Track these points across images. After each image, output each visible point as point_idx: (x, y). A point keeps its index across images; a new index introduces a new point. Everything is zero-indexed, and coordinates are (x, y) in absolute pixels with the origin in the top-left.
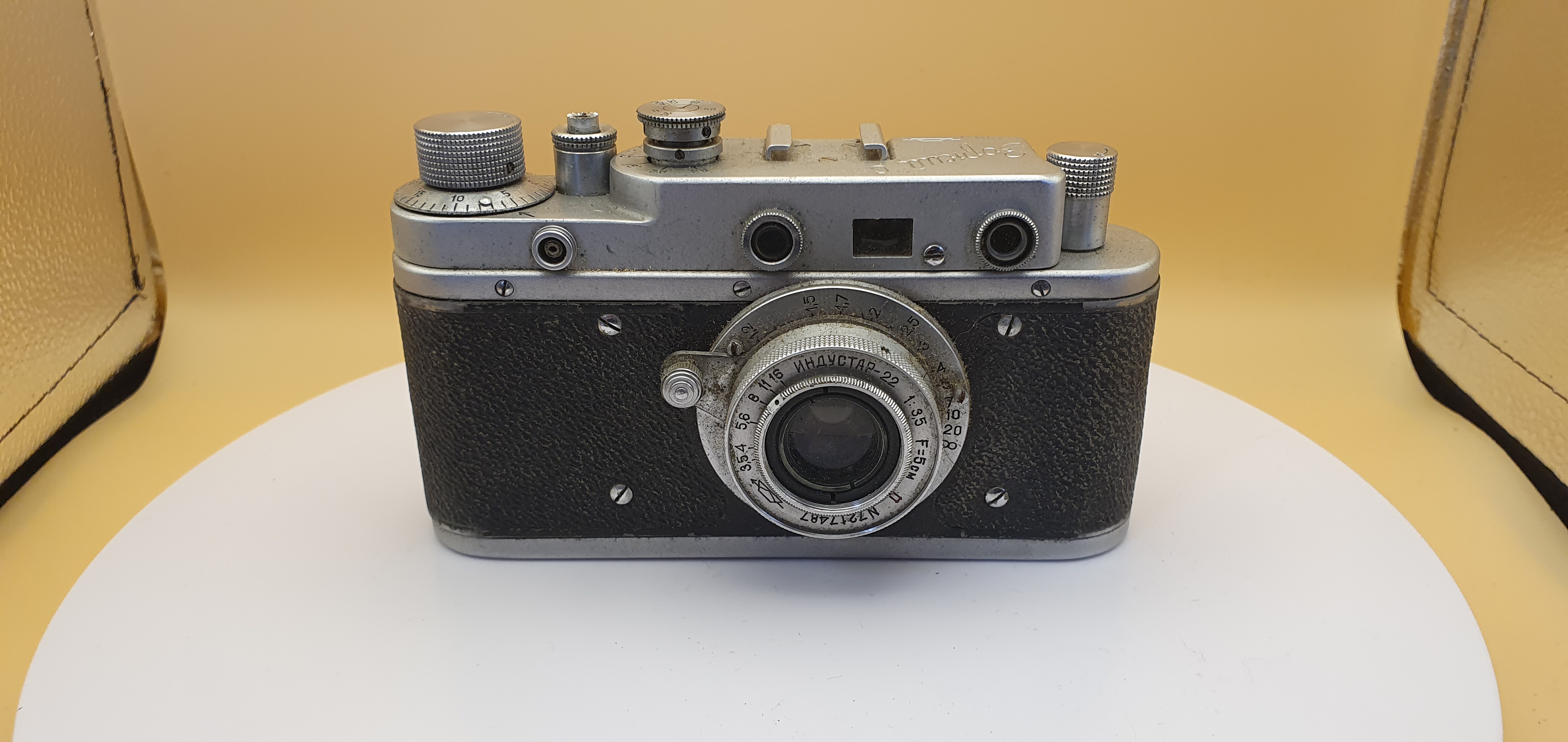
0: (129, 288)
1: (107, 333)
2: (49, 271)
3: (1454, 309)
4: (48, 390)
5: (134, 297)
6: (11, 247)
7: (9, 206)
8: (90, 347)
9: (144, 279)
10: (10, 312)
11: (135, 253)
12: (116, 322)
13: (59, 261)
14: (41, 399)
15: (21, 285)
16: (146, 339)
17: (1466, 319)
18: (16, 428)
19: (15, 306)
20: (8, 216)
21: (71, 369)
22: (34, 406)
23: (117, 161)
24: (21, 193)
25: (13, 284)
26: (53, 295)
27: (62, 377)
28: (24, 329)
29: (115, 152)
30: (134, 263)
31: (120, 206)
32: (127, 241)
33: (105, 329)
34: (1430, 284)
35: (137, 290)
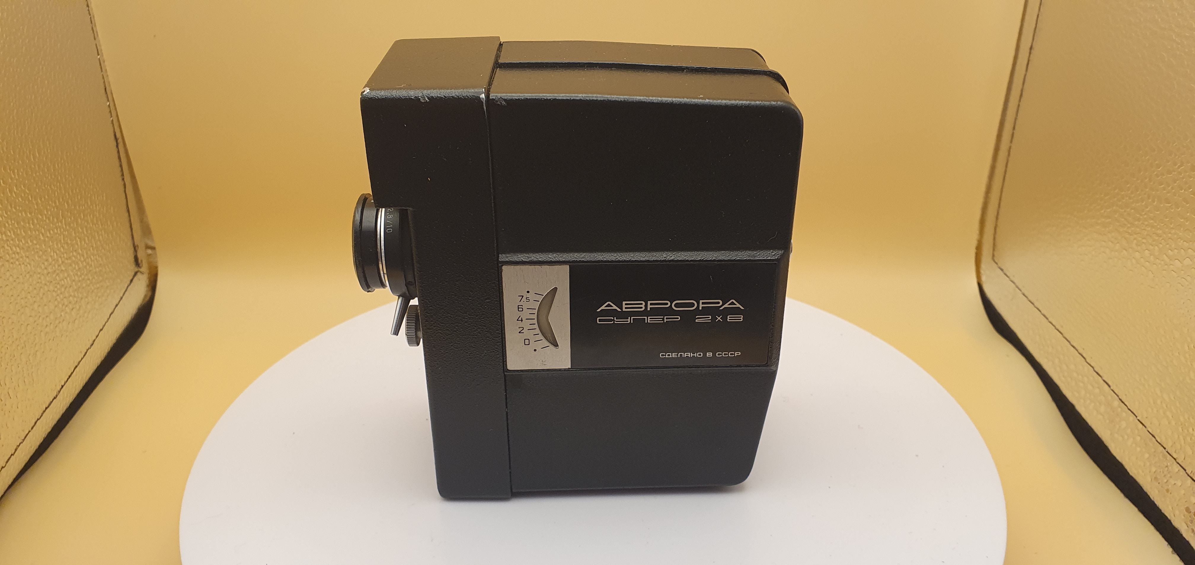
0: (132, 268)
1: (121, 302)
2: (86, 267)
3: (1008, 274)
4: (89, 347)
5: (136, 274)
6: (64, 257)
7: (62, 230)
8: (112, 313)
9: (142, 261)
10: (65, 300)
11: (136, 244)
12: (126, 292)
13: (91, 259)
14: (86, 353)
15: (70, 280)
16: (144, 300)
17: (1015, 282)
18: (72, 375)
19: (67, 295)
20: (62, 236)
21: (101, 330)
22: (82, 359)
23: (125, 185)
24: (69, 219)
25: (65, 280)
26: (88, 282)
27: (97, 337)
28: (72, 309)
29: (123, 179)
30: (135, 250)
32: (131, 238)
33: (119, 299)
34: (993, 256)
35: (137, 268)
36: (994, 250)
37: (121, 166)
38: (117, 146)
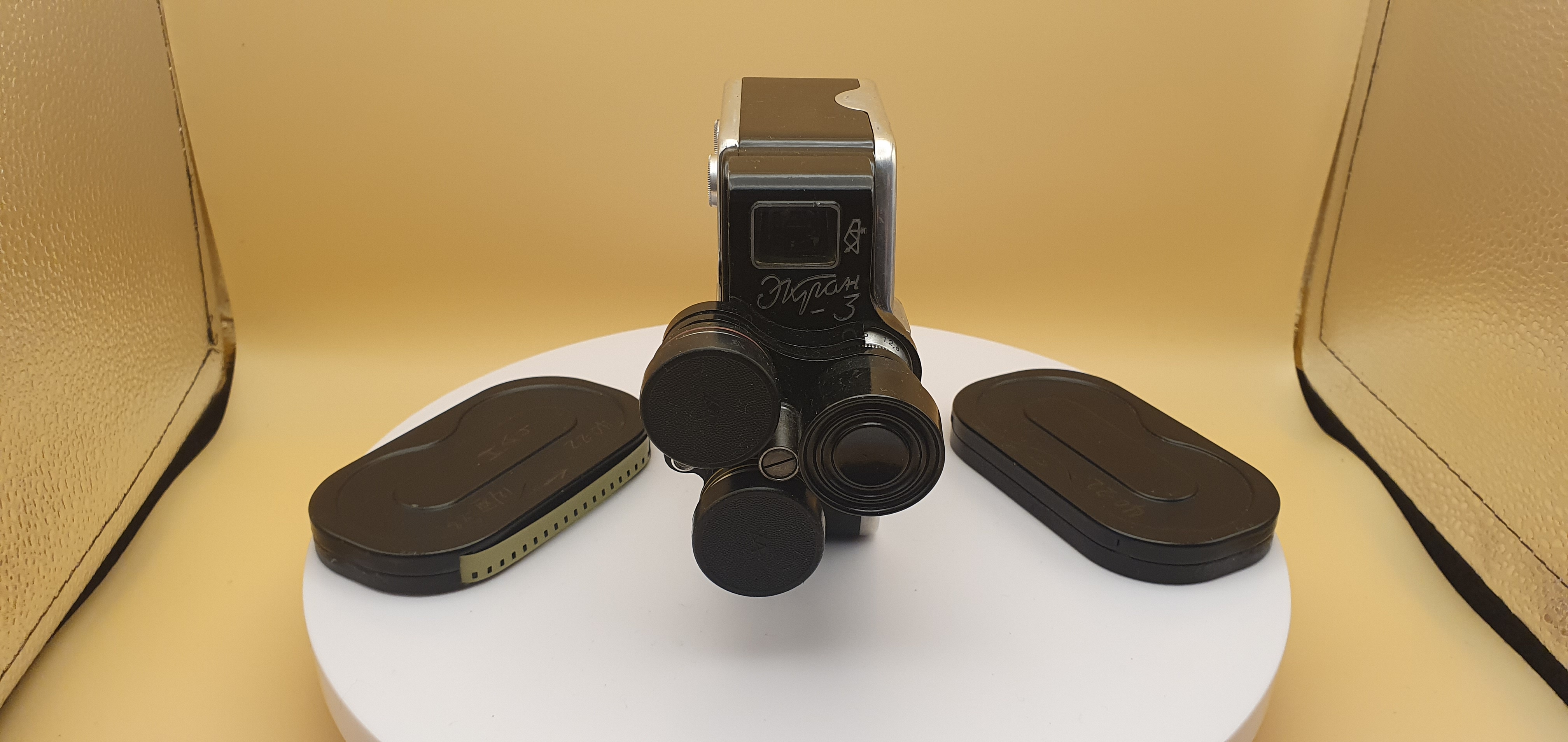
0: (205, 345)
1: (193, 387)
2: (151, 341)
3: (1341, 359)
4: (156, 446)
5: (209, 352)
6: (127, 327)
7: (126, 292)
8: (182, 402)
9: (217, 335)
10: (128, 383)
11: (210, 313)
12: (199, 375)
13: (158, 330)
14: (152, 453)
15: (133, 357)
16: (218, 387)
17: (1350, 367)
18: (136, 482)
19: (130, 377)
20: (125, 300)
21: (170, 423)
22: (147, 461)
23: (198, 236)
24: (134, 279)
25: (128, 357)
26: (155, 361)
27: (165, 432)
28: (137, 395)
29: (196, 228)
30: (209, 322)
31: (200, 274)
32: (204, 304)
33: (191, 384)
34: (1321, 335)
35: (211, 345)
36: (1321, 327)
37: (194, 211)
38: (190, 186)
